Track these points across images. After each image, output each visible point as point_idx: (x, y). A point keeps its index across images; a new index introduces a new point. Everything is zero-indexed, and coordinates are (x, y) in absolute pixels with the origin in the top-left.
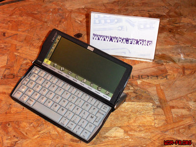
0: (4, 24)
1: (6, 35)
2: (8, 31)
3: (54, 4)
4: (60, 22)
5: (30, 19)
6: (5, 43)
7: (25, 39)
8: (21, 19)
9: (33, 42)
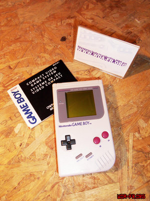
0: (3, 59)
1: (12, 67)
2: (11, 63)
3: (26, 23)
4: (42, 35)
5: (18, 44)
6: (17, 74)
7: (29, 63)
8: (11, 48)
9: (37, 62)
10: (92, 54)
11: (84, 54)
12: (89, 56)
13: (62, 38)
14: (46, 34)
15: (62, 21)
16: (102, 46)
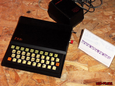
10: (90, 47)
11: (85, 46)
12: (88, 47)
13: (28, 11)
14: (20, 6)
15: (33, 3)
16: (96, 43)
